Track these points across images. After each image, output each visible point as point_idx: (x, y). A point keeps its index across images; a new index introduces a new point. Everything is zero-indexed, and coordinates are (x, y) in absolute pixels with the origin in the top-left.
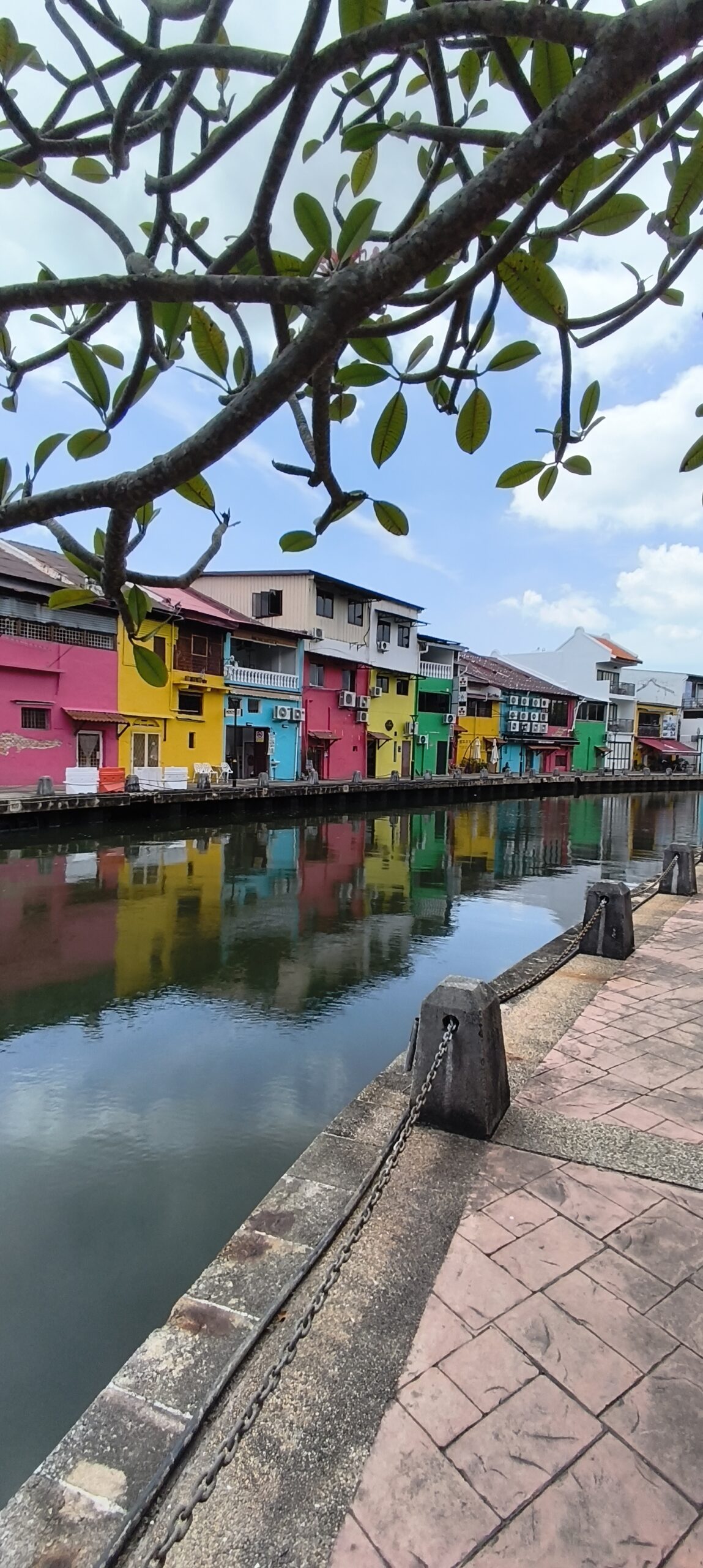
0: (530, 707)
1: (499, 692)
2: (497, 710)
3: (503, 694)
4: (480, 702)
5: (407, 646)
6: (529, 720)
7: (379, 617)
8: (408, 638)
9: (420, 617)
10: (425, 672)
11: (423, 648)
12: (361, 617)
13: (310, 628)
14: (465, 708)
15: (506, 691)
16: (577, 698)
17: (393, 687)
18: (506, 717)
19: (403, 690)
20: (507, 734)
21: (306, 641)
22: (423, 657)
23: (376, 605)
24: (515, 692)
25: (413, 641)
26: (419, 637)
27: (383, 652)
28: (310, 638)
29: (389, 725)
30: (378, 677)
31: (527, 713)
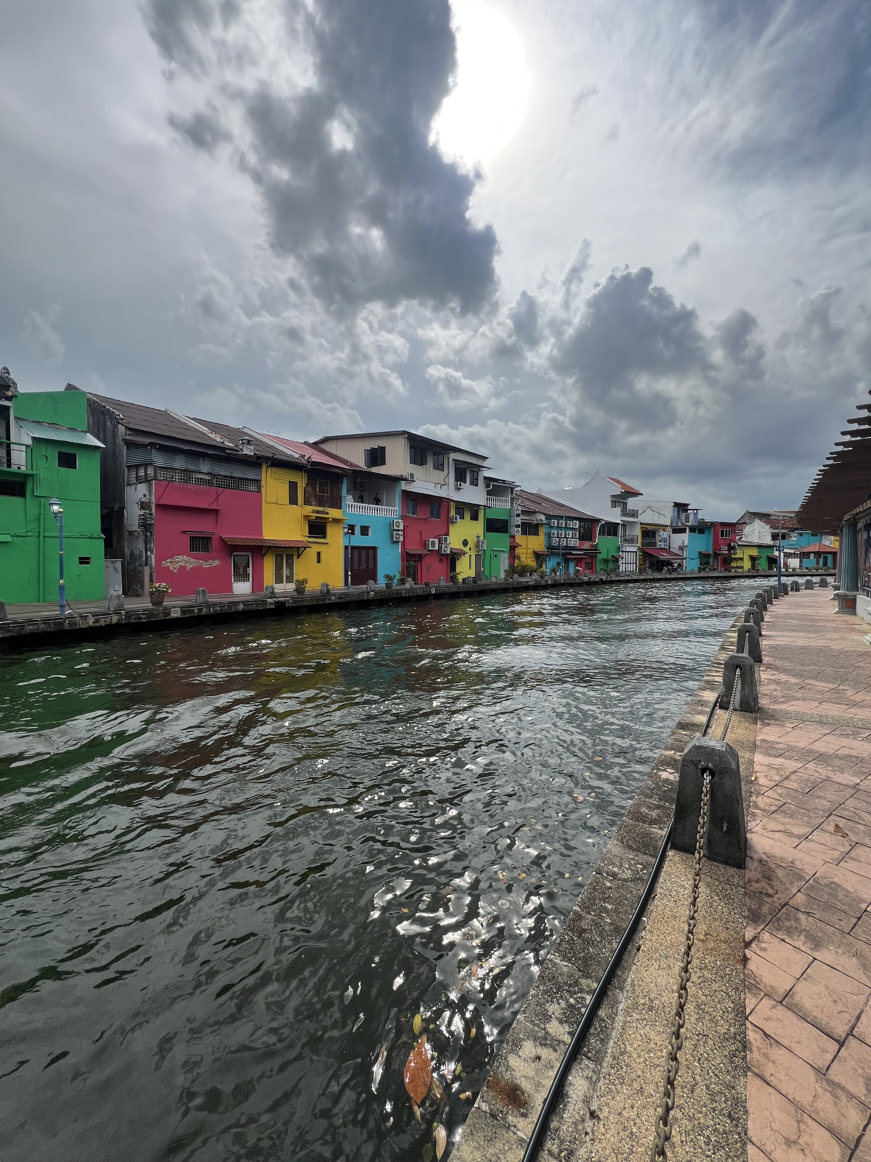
0: (566, 528)
1: (543, 517)
2: (542, 531)
3: (547, 518)
4: (530, 525)
5: (477, 485)
6: (565, 537)
7: (456, 464)
8: (477, 479)
9: (485, 464)
10: (490, 504)
11: (488, 486)
12: (443, 465)
13: (405, 474)
14: (520, 529)
15: (549, 517)
16: (598, 521)
17: (467, 515)
18: (549, 536)
19: (475, 517)
20: (550, 547)
21: (403, 482)
22: (489, 493)
23: (453, 456)
24: (555, 517)
25: (481, 481)
26: (486, 478)
27: (459, 489)
28: (405, 480)
29: (465, 543)
30: (456, 508)
31: (563, 532)
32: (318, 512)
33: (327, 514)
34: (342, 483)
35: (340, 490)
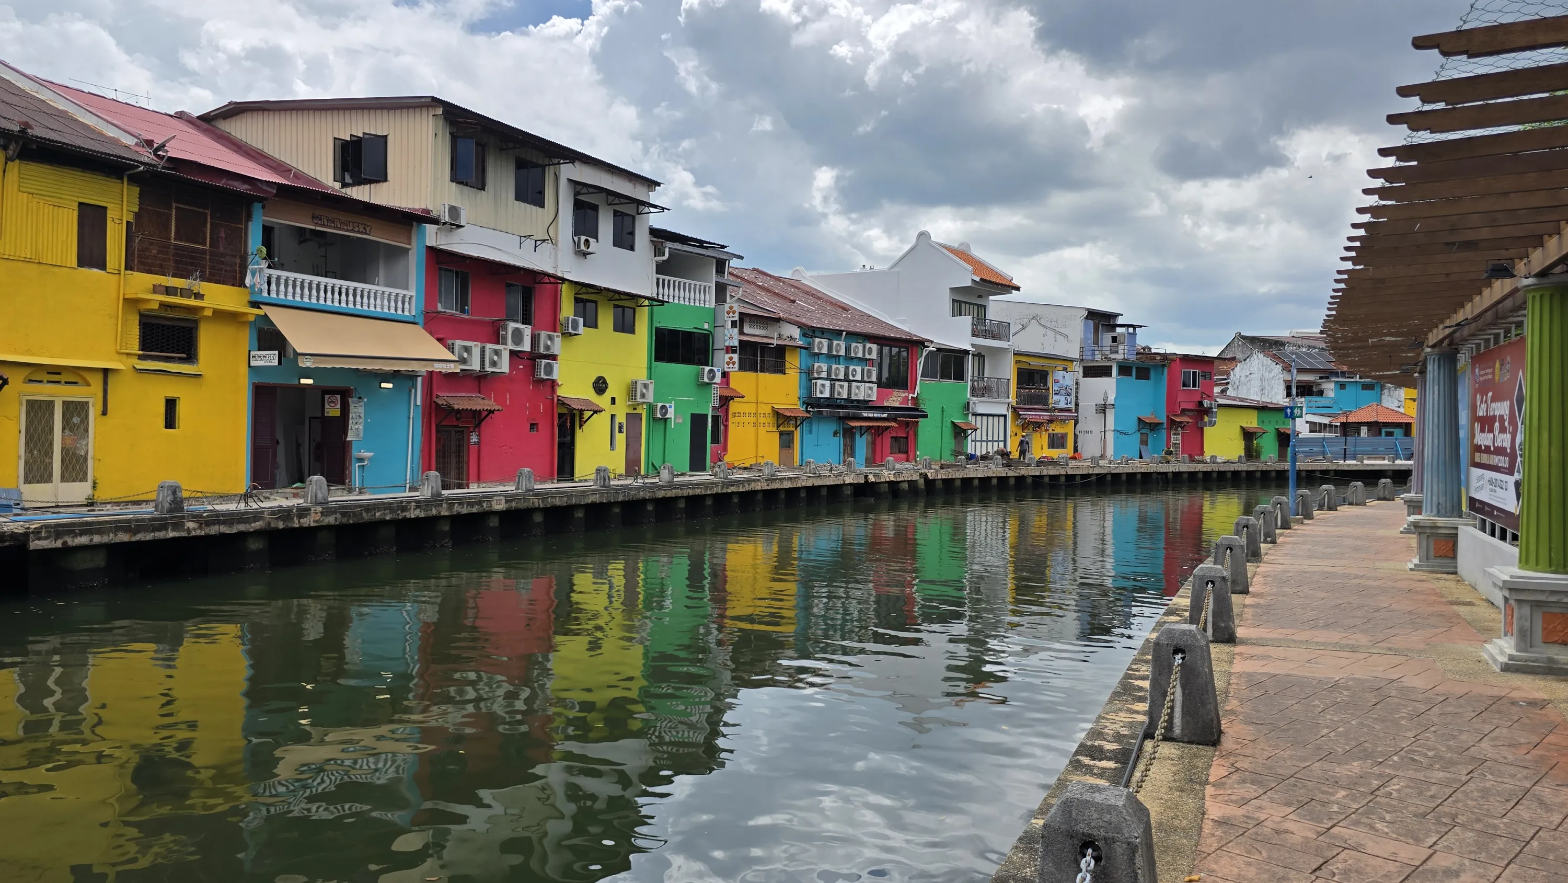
0: (849, 359)
1: (796, 332)
2: (793, 362)
3: (804, 335)
4: (764, 347)
5: (632, 248)
6: (846, 379)
7: (576, 194)
8: (632, 233)
9: (654, 197)
10: (666, 294)
11: (658, 252)
12: (542, 193)
13: (438, 208)
14: (736, 357)
15: (810, 332)
16: (922, 344)
17: (606, 318)
18: (809, 376)
19: (625, 326)
20: (811, 402)
21: (430, 229)
22: (661, 269)
23: (569, 171)
24: (823, 332)
25: (642, 239)
26: (654, 232)
27: (585, 255)
28: (435, 221)
29: (600, 386)
30: (577, 300)
31: (842, 368)
32: (169, 291)
33: (198, 296)
34: (249, 217)
35: (240, 237)
